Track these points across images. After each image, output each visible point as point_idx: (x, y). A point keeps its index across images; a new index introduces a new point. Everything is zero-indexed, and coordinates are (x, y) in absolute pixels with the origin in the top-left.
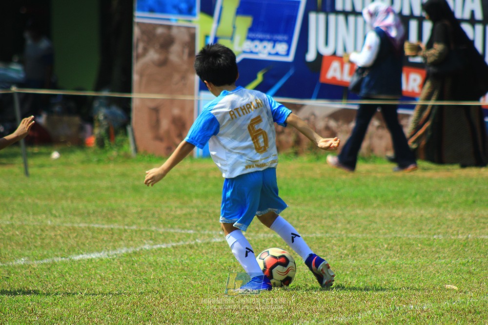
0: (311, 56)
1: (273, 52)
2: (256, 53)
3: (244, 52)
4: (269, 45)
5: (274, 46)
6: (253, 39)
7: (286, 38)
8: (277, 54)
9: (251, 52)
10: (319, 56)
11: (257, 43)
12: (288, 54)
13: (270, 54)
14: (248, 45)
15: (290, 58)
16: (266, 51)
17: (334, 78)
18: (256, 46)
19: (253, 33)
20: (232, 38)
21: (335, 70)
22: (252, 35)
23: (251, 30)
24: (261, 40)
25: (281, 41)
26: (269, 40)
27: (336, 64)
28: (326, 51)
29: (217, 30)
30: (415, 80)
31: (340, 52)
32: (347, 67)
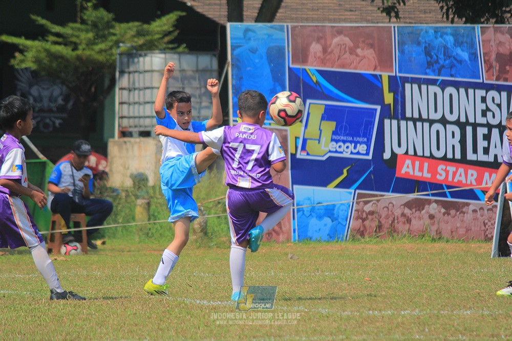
0: (387, 155)
1: (355, 151)
2: (341, 153)
3: (330, 151)
4: (352, 146)
5: (355, 148)
6: (337, 141)
7: (365, 140)
8: (358, 153)
9: (336, 152)
10: (394, 155)
11: (341, 144)
12: (367, 154)
13: (352, 153)
15: (370, 157)
16: (349, 150)
17: (407, 174)
18: (340, 147)
21: (408, 167)
23: (334, 133)
24: (344, 142)
25: (361, 143)
26: (351, 142)
27: (408, 162)
28: (400, 151)
30: (472, 175)
31: (411, 152)
32: (417, 163)
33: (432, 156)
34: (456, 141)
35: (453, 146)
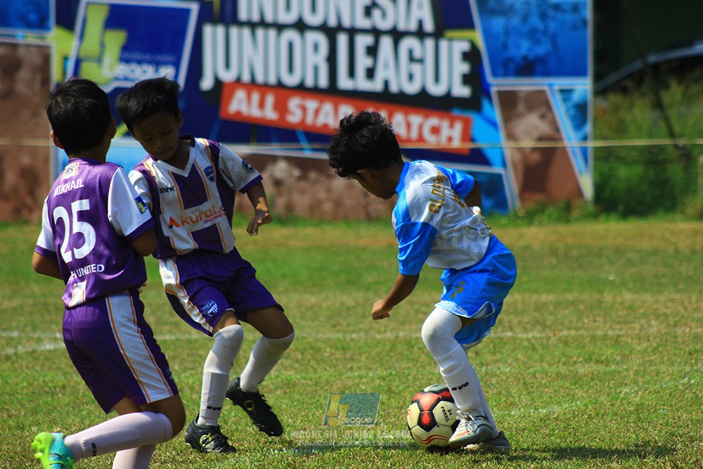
0: (207, 83)
2: (133, 80)
3: (117, 79)
4: (150, 69)
5: (157, 71)
6: (129, 62)
9: (125, 78)
10: (218, 83)
11: (135, 66)
14: (122, 69)
17: (238, 113)
18: (132, 71)
19: (128, 53)
20: (99, 60)
21: (240, 102)
22: (127, 56)
24: (140, 62)
25: (165, 63)
26: (150, 62)
27: (240, 95)
28: (228, 76)
29: (79, 50)
31: (246, 78)
32: (256, 97)
33: (280, 85)
34: (321, 59)
35: (316, 69)
